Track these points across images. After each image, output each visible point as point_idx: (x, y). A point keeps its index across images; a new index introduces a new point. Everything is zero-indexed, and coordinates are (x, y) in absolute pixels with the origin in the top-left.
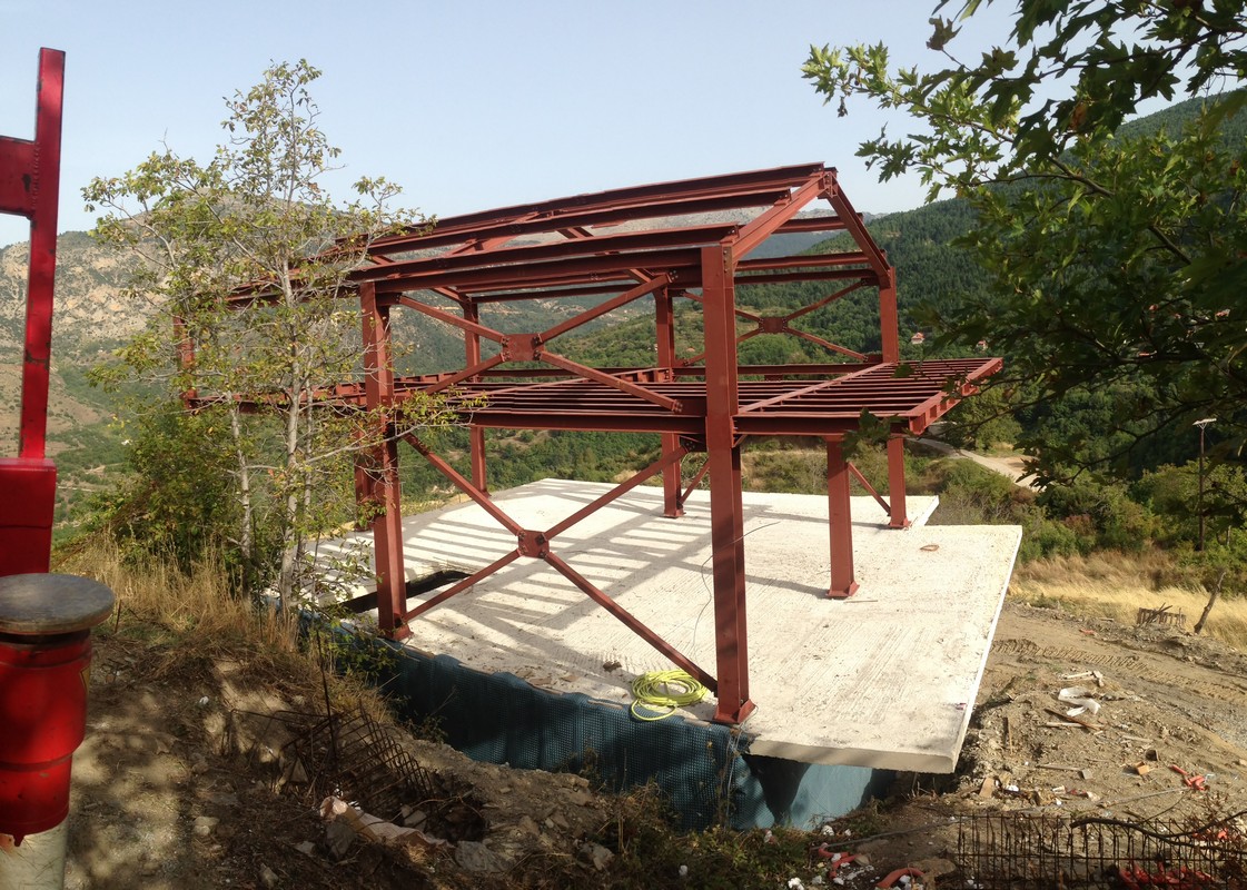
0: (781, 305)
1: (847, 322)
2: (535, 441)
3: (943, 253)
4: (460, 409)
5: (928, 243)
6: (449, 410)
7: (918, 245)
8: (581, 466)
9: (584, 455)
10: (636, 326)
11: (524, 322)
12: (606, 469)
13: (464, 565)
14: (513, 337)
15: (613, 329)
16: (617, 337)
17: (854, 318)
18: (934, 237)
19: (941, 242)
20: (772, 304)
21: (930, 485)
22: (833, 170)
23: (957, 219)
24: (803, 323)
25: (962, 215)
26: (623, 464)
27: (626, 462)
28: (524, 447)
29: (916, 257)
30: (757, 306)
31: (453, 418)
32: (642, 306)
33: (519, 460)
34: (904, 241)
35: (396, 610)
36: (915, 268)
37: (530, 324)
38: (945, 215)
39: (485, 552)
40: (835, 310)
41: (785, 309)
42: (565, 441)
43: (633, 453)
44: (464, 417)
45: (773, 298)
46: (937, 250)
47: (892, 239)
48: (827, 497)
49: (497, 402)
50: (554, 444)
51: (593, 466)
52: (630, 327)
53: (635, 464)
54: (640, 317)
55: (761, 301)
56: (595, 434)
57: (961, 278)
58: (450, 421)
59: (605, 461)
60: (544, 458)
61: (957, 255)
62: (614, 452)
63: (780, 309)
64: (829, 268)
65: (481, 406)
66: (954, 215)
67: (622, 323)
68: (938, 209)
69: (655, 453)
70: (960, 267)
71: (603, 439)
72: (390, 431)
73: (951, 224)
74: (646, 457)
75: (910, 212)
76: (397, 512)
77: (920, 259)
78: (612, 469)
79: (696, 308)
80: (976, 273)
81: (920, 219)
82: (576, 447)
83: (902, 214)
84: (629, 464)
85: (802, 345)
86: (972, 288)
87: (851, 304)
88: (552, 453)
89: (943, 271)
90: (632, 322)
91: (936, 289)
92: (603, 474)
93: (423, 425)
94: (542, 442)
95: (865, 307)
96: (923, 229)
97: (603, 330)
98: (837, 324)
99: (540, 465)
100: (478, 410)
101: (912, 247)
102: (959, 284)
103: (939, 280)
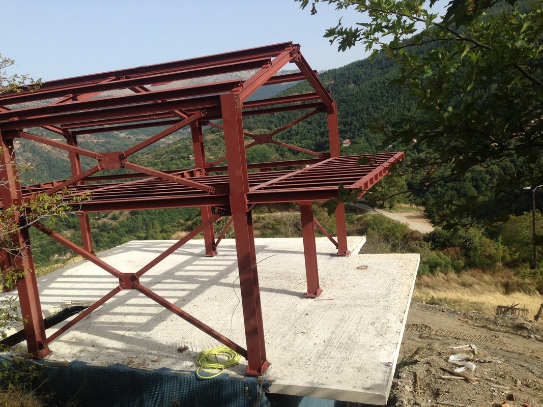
0: (263, 128)
1: (304, 135)
2: (121, 219)
3: (360, 91)
4: (72, 202)
5: (352, 86)
6: (64, 204)
7: (345, 87)
8: (151, 232)
9: (153, 225)
10: (178, 145)
11: (109, 146)
12: (166, 232)
13: (82, 301)
14: (105, 155)
15: (164, 148)
16: (167, 152)
17: (308, 133)
18: (355, 82)
19: (359, 85)
20: (258, 128)
21: (357, 230)
22: (298, 45)
23: (369, 71)
24: (277, 138)
25: (372, 68)
26: (176, 228)
27: (178, 227)
28: (114, 223)
29: (344, 95)
30: (250, 129)
31: (68, 208)
32: (181, 133)
33: (111, 232)
34: (337, 85)
35: (38, 338)
36: (344, 101)
37: (113, 147)
38: (361, 69)
39: (96, 291)
40: (296, 128)
41: (266, 130)
42: (140, 217)
43: (182, 221)
44: (75, 207)
45: (259, 124)
46: (357, 90)
47: (329, 85)
48: (301, 239)
49: (97, 196)
50: (133, 220)
51: (158, 231)
52: (174, 146)
53: (184, 227)
54: (180, 140)
55: (252, 126)
56: (158, 211)
57: (372, 106)
58: (66, 211)
59: (165, 227)
60: (127, 229)
61: (369, 92)
62: (170, 221)
63: (263, 130)
64: (292, 104)
65: (87, 199)
66: (367, 68)
67: (169, 144)
68: (357, 65)
69: (195, 220)
70: (371, 99)
71: (163, 214)
72: (22, 221)
73: (365, 73)
74: (189, 223)
75: (340, 68)
76: (33, 274)
77: (346, 96)
78: (170, 232)
79: (213, 132)
80: (381, 102)
81: (346, 72)
82: (146, 221)
83: (335, 70)
84: (180, 228)
85: (277, 151)
86: (379, 111)
87: (306, 124)
88: (132, 225)
89: (361, 102)
90: (175, 143)
91: (357, 113)
92: (165, 235)
93: (46, 215)
94: (125, 219)
95: (315, 125)
96: (348, 78)
97: (158, 149)
98: (299, 136)
99: (125, 234)
100: (85, 202)
101: (342, 88)
102: (371, 109)
103: (359, 107)
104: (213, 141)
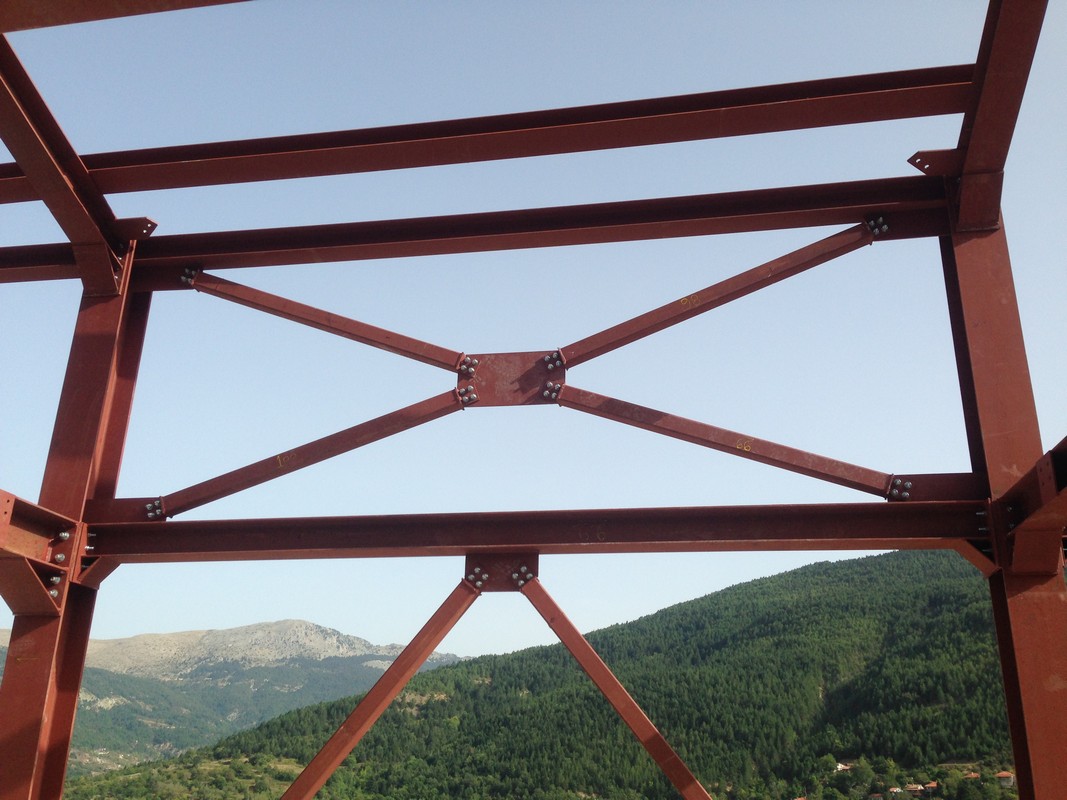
1: (416, 788)
3: (541, 707)
5: (524, 694)
7: (511, 694)
10: (131, 777)
15: (97, 779)
16: (101, 789)
17: (425, 783)
18: (531, 688)
19: (539, 694)
23: (559, 667)
24: (356, 787)
25: (564, 665)
29: (509, 709)
30: (301, 759)
32: (145, 750)
34: (495, 688)
36: (506, 723)
38: (545, 663)
40: (402, 770)
46: (534, 702)
47: (480, 686)
52: (121, 778)
54: (139, 766)
55: (307, 753)
57: (562, 741)
61: (558, 711)
66: (556, 663)
68: (537, 655)
70: (560, 726)
73: (552, 673)
75: (505, 655)
77: (513, 712)
80: (580, 736)
81: (516, 665)
83: (495, 657)
86: (575, 755)
87: (422, 762)
89: (539, 729)
90: (126, 771)
91: (530, 753)
95: (442, 768)
96: (519, 677)
97: (82, 778)
98: (404, 788)
101: (504, 696)
102: (559, 747)
103: (535, 741)
104: (215, 776)
